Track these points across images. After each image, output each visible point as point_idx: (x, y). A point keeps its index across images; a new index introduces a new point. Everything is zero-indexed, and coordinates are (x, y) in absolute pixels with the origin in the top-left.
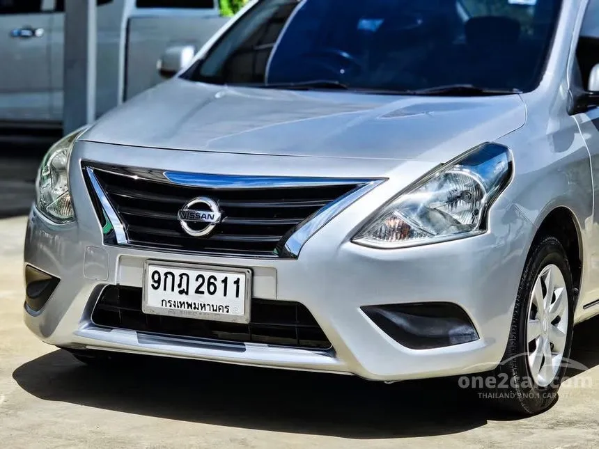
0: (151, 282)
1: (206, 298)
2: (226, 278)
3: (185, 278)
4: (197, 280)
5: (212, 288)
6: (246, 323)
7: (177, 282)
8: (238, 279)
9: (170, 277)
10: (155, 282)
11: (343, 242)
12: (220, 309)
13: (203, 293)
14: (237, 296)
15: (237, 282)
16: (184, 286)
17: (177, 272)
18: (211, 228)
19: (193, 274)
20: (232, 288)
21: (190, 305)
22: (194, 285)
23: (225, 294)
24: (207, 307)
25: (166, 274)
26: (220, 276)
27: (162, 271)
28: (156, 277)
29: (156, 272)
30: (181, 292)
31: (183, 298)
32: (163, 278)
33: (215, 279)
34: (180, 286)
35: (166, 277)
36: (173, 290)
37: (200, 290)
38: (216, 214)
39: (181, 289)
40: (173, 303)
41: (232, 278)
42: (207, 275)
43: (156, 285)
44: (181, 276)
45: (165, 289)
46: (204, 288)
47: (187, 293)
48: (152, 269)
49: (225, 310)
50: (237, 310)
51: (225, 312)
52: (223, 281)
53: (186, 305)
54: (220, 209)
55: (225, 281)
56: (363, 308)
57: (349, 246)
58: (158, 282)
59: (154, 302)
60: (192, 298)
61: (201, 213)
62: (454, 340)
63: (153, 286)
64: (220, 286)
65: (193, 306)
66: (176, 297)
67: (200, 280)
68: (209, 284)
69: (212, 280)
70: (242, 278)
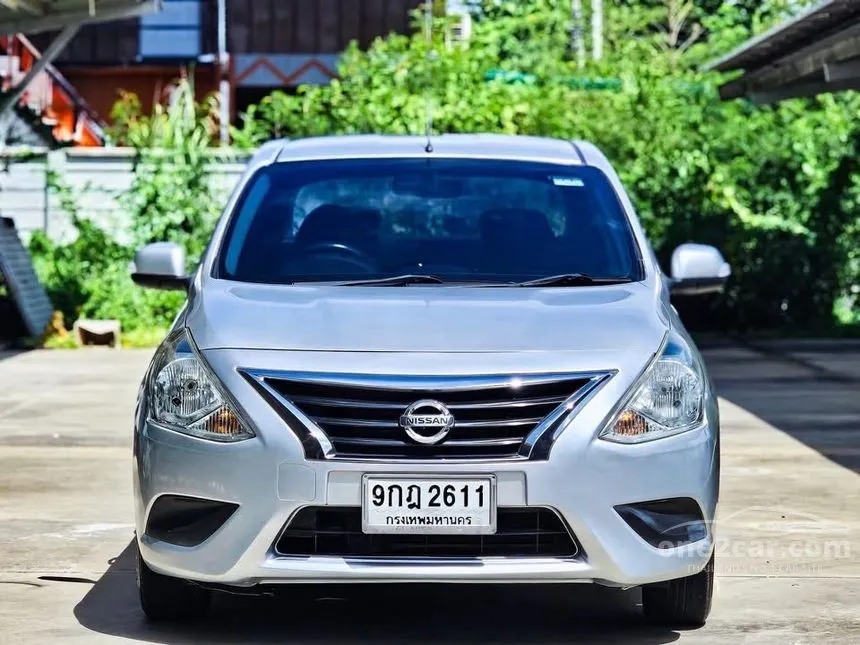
0: (371, 498)
1: (443, 510)
2: (466, 487)
3: (415, 490)
4: (430, 491)
5: (449, 499)
6: (492, 533)
7: (405, 495)
8: (481, 487)
9: (396, 491)
10: (377, 497)
11: (593, 439)
12: (460, 521)
13: (438, 505)
14: (481, 504)
15: (480, 490)
16: (414, 500)
17: (405, 485)
18: (442, 435)
19: (425, 485)
20: (473, 497)
21: (422, 520)
22: (426, 498)
23: (466, 504)
24: (444, 521)
25: (391, 488)
26: (459, 485)
27: (386, 484)
28: (378, 492)
29: (377, 486)
30: (411, 506)
31: (414, 513)
32: (387, 492)
33: (453, 489)
34: (409, 499)
35: (391, 491)
36: (400, 504)
37: (435, 502)
39: (412, 503)
40: (400, 519)
41: (473, 486)
42: (442, 485)
43: (379, 501)
44: (410, 488)
45: (390, 504)
46: (440, 500)
47: (418, 507)
48: (372, 484)
49: (467, 522)
50: (483, 523)
51: (466, 525)
52: (462, 491)
53: (418, 521)
55: (465, 490)
57: (598, 443)
58: (382, 497)
59: (377, 520)
60: (425, 511)
63: (375, 502)
64: (459, 496)
65: (427, 521)
66: (405, 512)
67: (435, 491)
68: (446, 495)
69: (449, 491)
70: (486, 485)
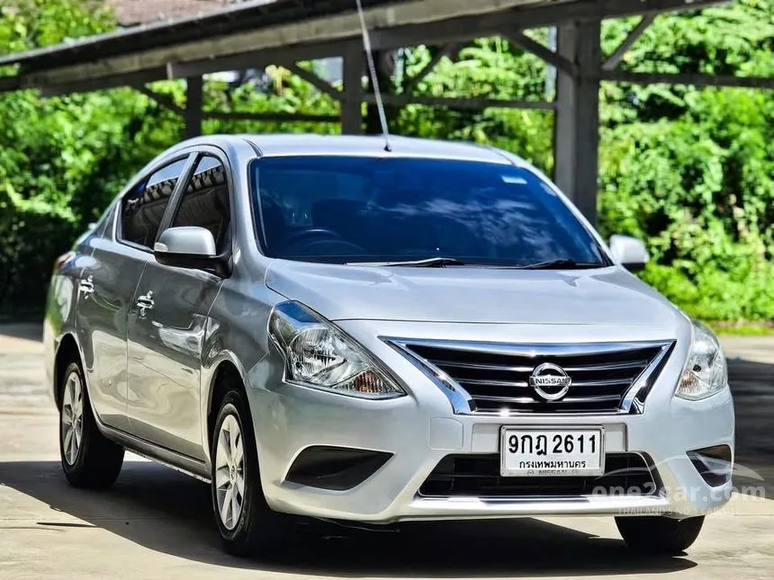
0: (507, 446)
1: (564, 456)
2: (582, 436)
3: (542, 439)
4: (554, 440)
5: (569, 447)
6: (602, 475)
7: (535, 443)
8: (594, 436)
9: (527, 440)
10: (512, 445)
11: (671, 396)
12: (576, 465)
13: (560, 451)
14: (593, 451)
15: (593, 439)
16: (542, 447)
18: (562, 393)
19: (550, 435)
20: (588, 444)
21: (547, 465)
22: (551, 445)
23: (582, 451)
24: (565, 465)
25: (523, 438)
26: (576, 435)
27: (520, 435)
28: (513, 441)
29: (515, 436)
30: (539, 453)
31: (542, 458)
32: (520, 441)
33: (572, 438)
34: (538, 447)
35: (524, 440)
36: (531, 452)
37: (558, 449)
38: (569, 378)
39: (540, 450)
40: (531, 463)
41: (587, 435)
42: (564, 435)
43: (514, 449)
44: (539, 438)
45: (523, 452)
46: (562, 447)
47: (545, 453)
48: (508, 434)
49: (582, 465)
50: (593, 465)
51: (582, 468)
52: (579, 439)
53: (544, 465)
55: (581, 439)
56: (688, 453)
57: (675, 400)
58: (516, 445)
59: (512, 466)
60: (550, 456)
63: (511, 450)
64: (577, 444)
65: (551, 465)
66: (534, 458)
67: (558, 440)
68: (566, 443)
69: (569, 439)
70: (597, 434)
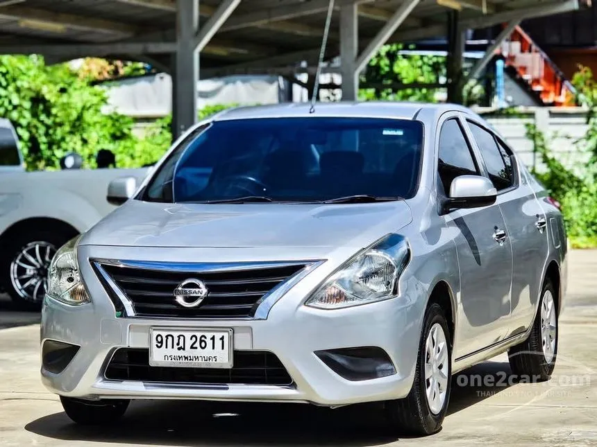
0: (154, 342)
1: (199, 352)
2: (214, 336)
3: (182, 338)
4: (191, 339)
5: (203, 344)
6: (230, 367)
7: (176, 341)
8: (223, 337)
9: (170, 338)
10: (159, 342)
11: (299, 305)
12: (209, 359)
13: (196, 348)
14: (223, 348)
15: (222, 339)
16: (181, 344)
17: (176, 334)
18: (199, 301)
19: (188, 335)
20: (218, 343)
21: (186, 358)
22: (189, 343)
23: (213, 348)
24: (200, 359)
25: (167, 337)
27: (164, 334)
28: (159, 339)
29: (159, 335)
30: (179, 349)
31: (181, 353)
32: (164, 339)
33: (205, 338)
34: (178, 344)
35: (167, 338)
36: (173, 347)
37: (194, 346)
38: (203, 291)
39: (180, 346)
40: (173, 357)
41: (218, 336)
42: (199, 335)
43: (159, 345)
44: (179, 337)
45: (167, 347)
46: (197, 345)
47: (184, 349)
48: (155, 333)
50: (222, 359)
51: (214, 361)
52: (211, 339)
53: (184, 358)
54: (207, 286)
55: (213, 338)
56: (316, 352)
57: (303, 309)
58: (161, 342)
59: (158, 358)
60: (188, 352)
61: (193, 290)
62: (380, 374)
63: (157, 345)
64: (209, 342)
65: (189, 358)
66: (176, 352)
67: (194, 339)
68: (201, 341)
69: (203, 339)
70: (226, 335)
